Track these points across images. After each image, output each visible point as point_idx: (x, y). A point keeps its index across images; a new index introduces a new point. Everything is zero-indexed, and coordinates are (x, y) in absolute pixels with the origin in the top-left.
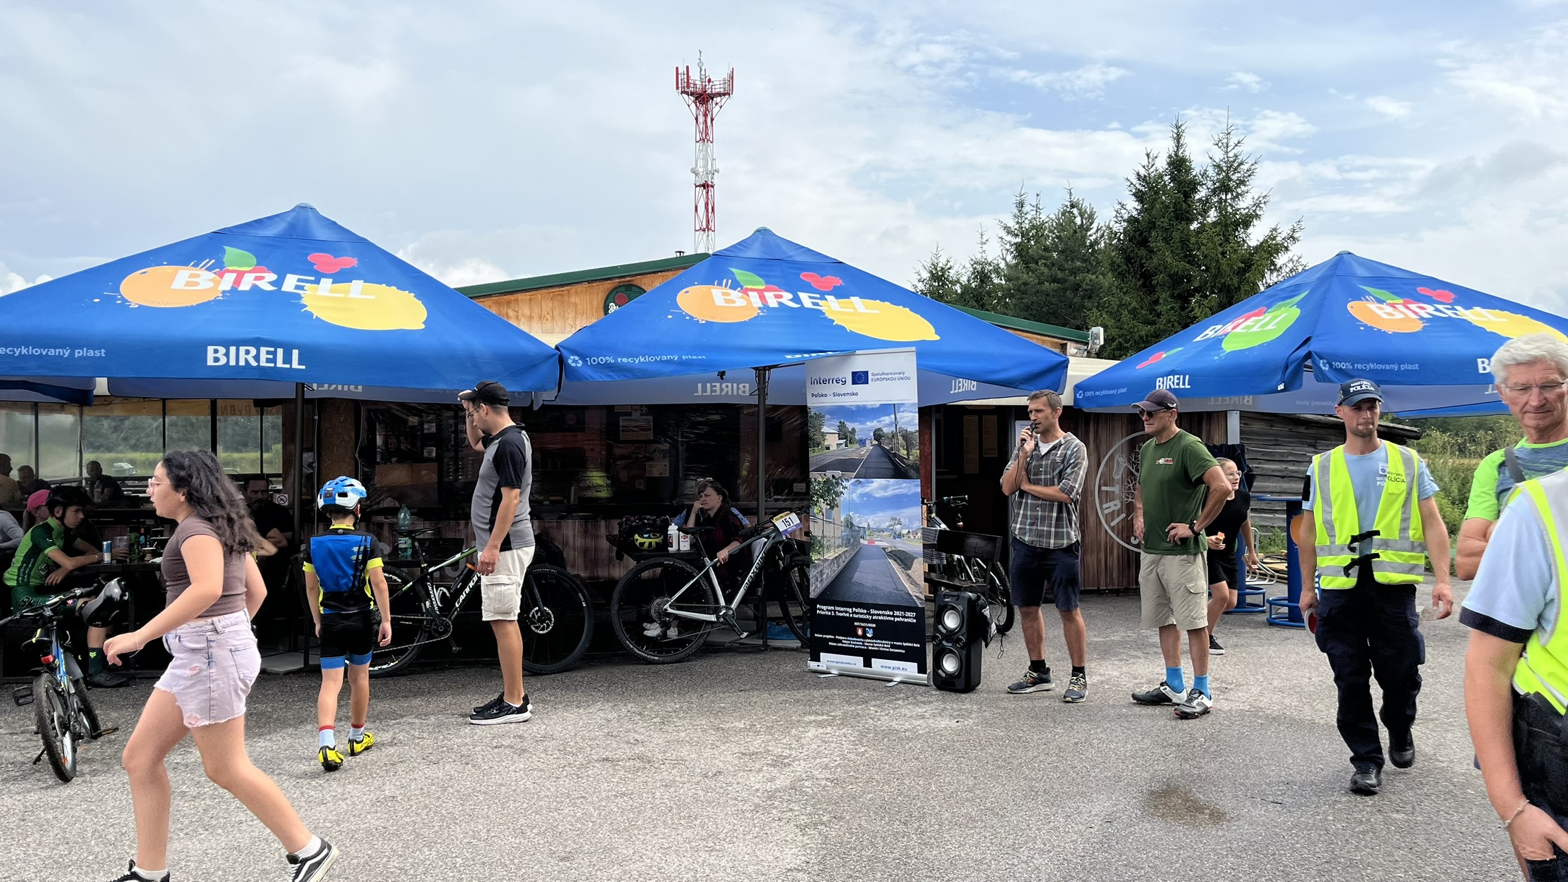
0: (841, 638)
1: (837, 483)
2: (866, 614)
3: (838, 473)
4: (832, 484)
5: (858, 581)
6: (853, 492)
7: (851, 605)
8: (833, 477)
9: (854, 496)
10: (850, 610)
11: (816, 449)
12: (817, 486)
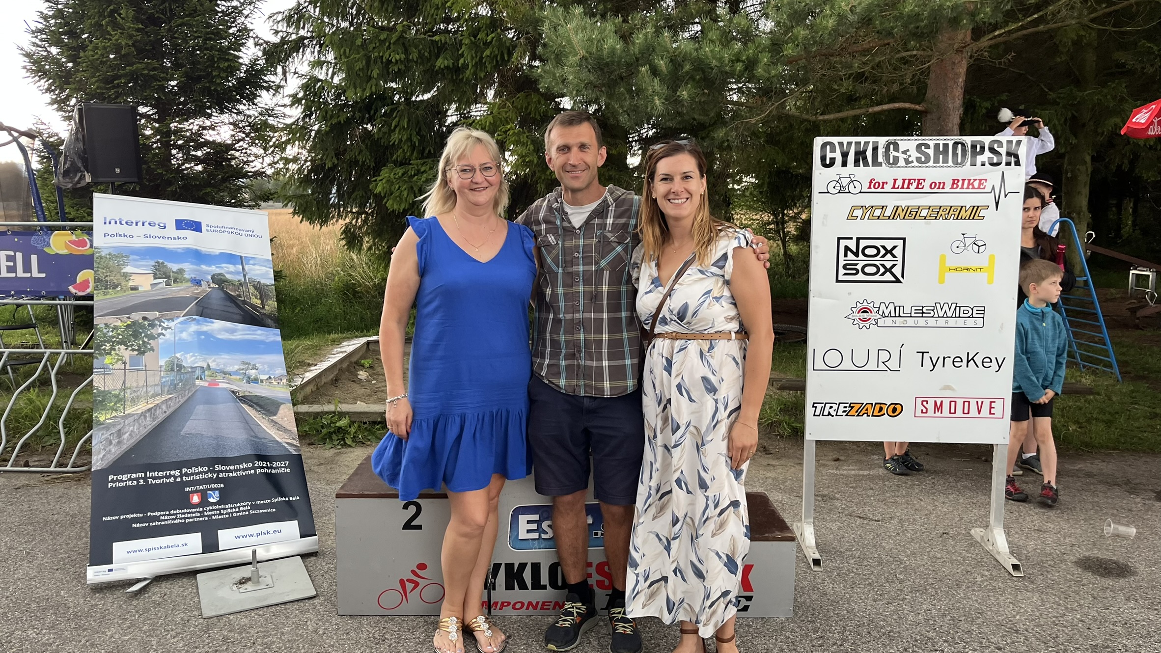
0: (157, 514)
1: (152, 325)
2: (206, 473)
3: (153, 315)
4: (143, 327)
5: (193, 432)
6: (181, 332)
7: (179, 465)
8: (145, 319)
9: (184, 335)
10: (177, 473)
11: (110, 291)
12: (112, 331)
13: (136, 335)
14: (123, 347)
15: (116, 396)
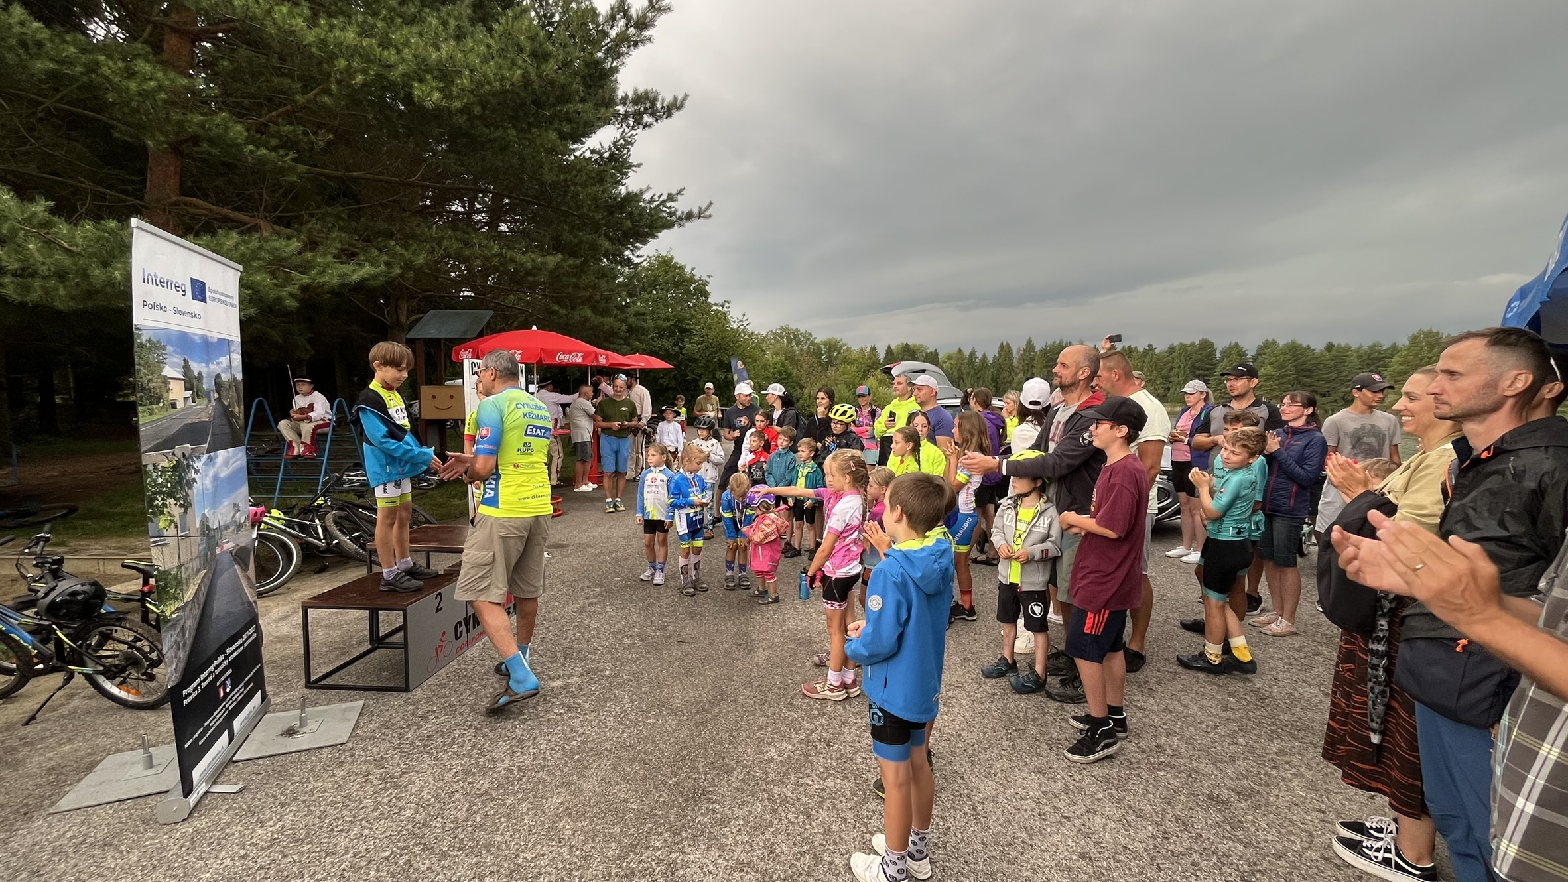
1: (189, 466)
3: (187, 449)
8: (182, 456)
9: (206, 481)
11: (154, 406)
12: (161, 476)
13: (180, 483)
14: (172, 501)
15: (175, 577)
